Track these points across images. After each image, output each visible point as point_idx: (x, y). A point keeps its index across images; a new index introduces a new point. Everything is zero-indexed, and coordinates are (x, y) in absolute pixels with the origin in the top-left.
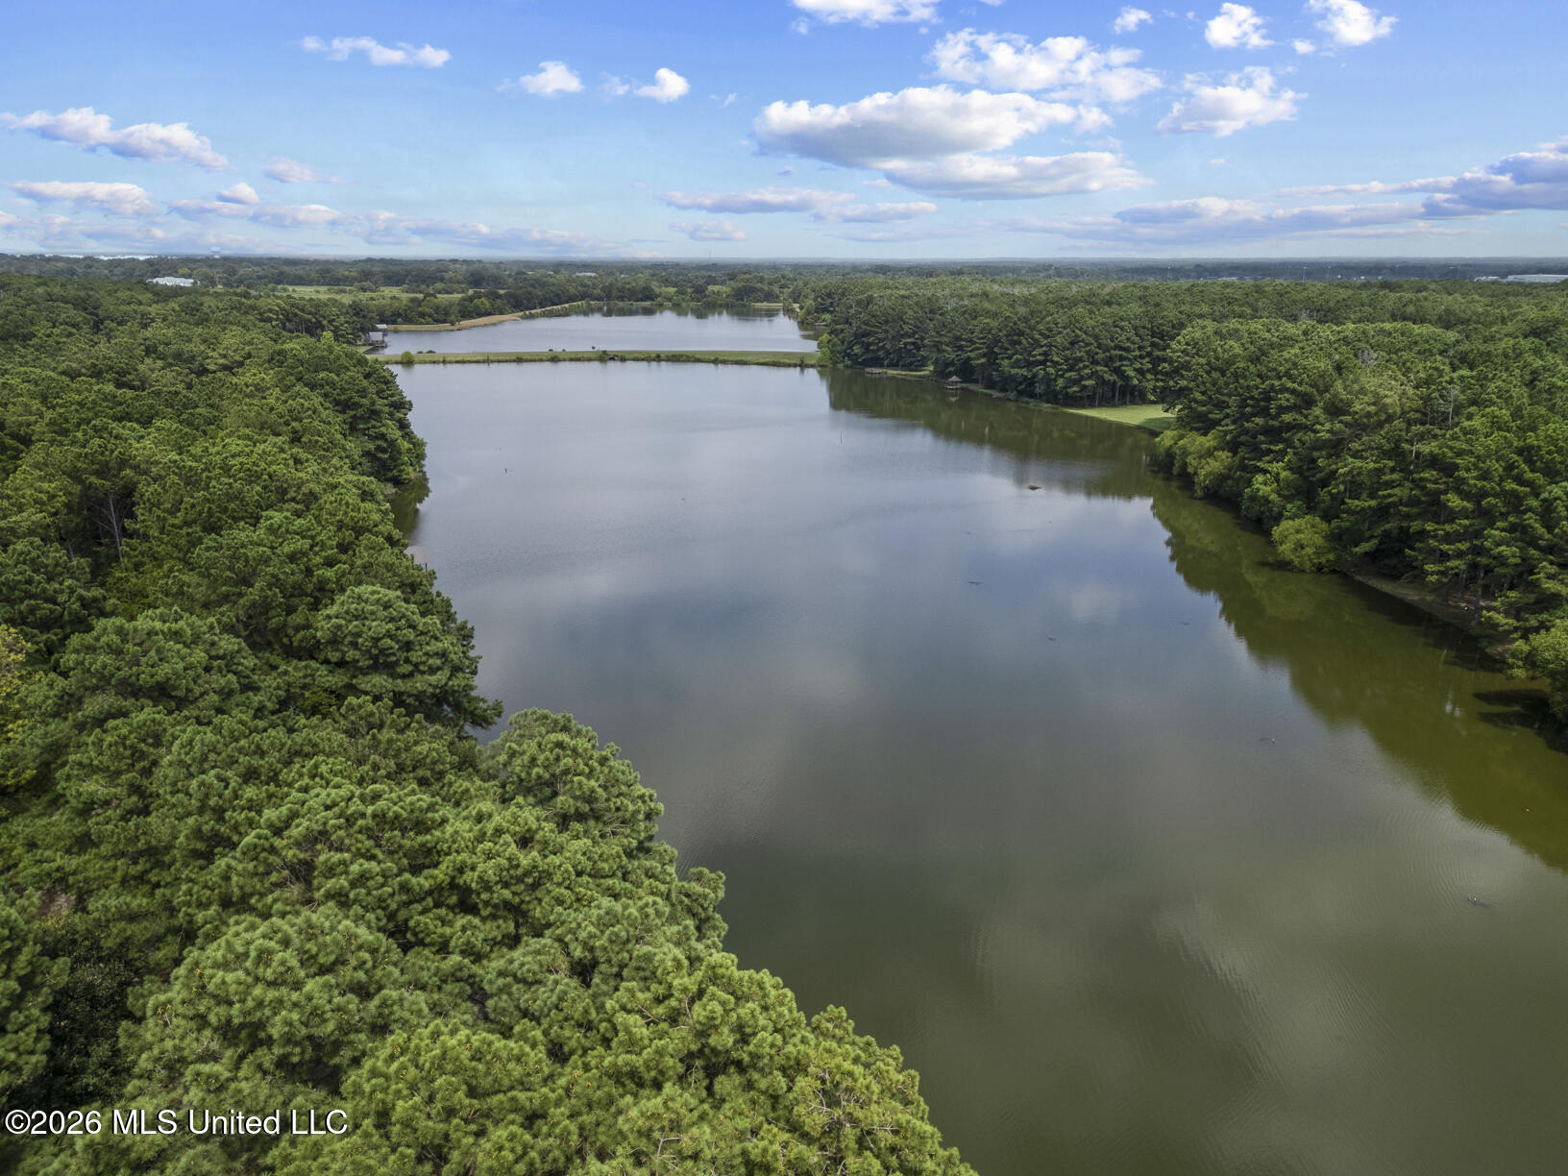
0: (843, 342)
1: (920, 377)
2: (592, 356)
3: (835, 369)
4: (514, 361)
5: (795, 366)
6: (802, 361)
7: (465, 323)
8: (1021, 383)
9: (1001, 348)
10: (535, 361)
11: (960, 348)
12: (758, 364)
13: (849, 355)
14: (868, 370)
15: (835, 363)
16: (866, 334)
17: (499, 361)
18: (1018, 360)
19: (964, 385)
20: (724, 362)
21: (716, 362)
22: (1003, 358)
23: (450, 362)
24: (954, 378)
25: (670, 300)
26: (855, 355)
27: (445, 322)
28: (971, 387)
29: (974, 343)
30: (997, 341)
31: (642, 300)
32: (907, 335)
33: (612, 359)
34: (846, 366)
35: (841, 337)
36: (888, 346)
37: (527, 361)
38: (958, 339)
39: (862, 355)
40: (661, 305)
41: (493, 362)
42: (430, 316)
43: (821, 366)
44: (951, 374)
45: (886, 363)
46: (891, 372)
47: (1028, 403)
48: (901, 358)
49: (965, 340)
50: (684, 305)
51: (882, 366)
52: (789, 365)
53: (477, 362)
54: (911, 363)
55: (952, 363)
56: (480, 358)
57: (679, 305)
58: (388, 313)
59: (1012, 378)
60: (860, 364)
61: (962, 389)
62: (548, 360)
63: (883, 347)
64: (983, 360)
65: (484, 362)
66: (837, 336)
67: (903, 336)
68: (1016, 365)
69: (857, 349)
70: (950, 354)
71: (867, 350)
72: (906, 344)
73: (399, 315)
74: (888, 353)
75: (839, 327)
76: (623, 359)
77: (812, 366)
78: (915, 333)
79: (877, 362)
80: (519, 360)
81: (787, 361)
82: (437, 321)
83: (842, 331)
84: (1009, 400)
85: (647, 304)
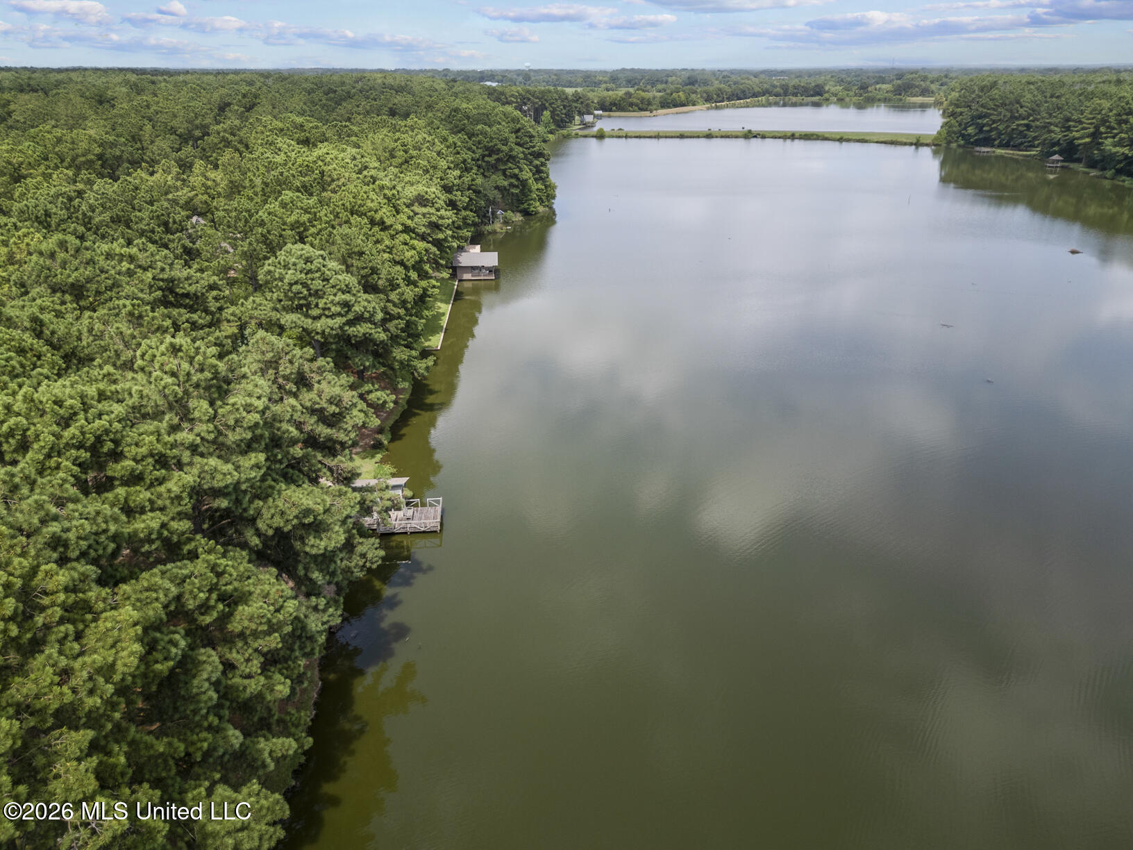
0: (960, 125)
1: (1027, 156)
2: (739, 134)
3: (948, 148)
4: (678, 137)
5: (911, 144)
6: (918, 141)
7: (660, 111)
8: (1120, 162)
9: (1108, 127)
10: (693, 137)
11: (1068, 129)
12: (877, 142)
13: (963, 136)
14: (978, 149)
15: (949, 142)
16: (980, 117)
17: (666, 137)
18: (1121, 139)
19: (1066, 164)
20: (848, 140)
21: (841, 140)
22: (1106, 138)
23: (631, 137)
24: (1056, 157)
25: (836, 95)
26: (969, 135)
27: (646, 110)
28: (1072, 165)
29: (1081, 122)
30: (1104, 121)
31: (812, 96)
32: (1021, 117)
33: (755, 137)
34: (959, 146)
35: (959, 119)
36: (1001, 127)
37: (687, 137)
38: (1068, 120)
39: (975, 135)
40: (827, 100)
41: (662, 137)
42: (637, 105)
43: (935, 145)
44: (1055, 153)
45: (996, 142)
46: (1000, 151)
47: (1124, 181)
48: (1012, 138)
49: (1074, 121)
50: (847, 99)
51: (993, 146)
52: (905, 144)
53: (650, 137)
54: (1022, 143)
55: (1058, 143)
56: (653, 135)
57: (842, 100)
58: (607, 104)
59: (1112, 156)
60: (972, 143)
61: (1062, 167)
62: (704, 137)
63: (996, 128)
64: (1087, 140)
65: (655, 137)
66: (955, 118)
67: (1017, 119)
68: (1120, 143)
69: (971, 130)
70: (1057, 134)
71: (981, 131)
72: (1018, 125)
73: (615, 104)
74: (1000, 134)
75: (959, 110)
76: (763, 137)
77: (927, 145)
78: (1030, 115)
79: (987, 142)
80: (682, 136)
81: (905, 140)
82: (641, 110)
83: (961, 114)
84: (1106, 178)
85: (816, 99)
